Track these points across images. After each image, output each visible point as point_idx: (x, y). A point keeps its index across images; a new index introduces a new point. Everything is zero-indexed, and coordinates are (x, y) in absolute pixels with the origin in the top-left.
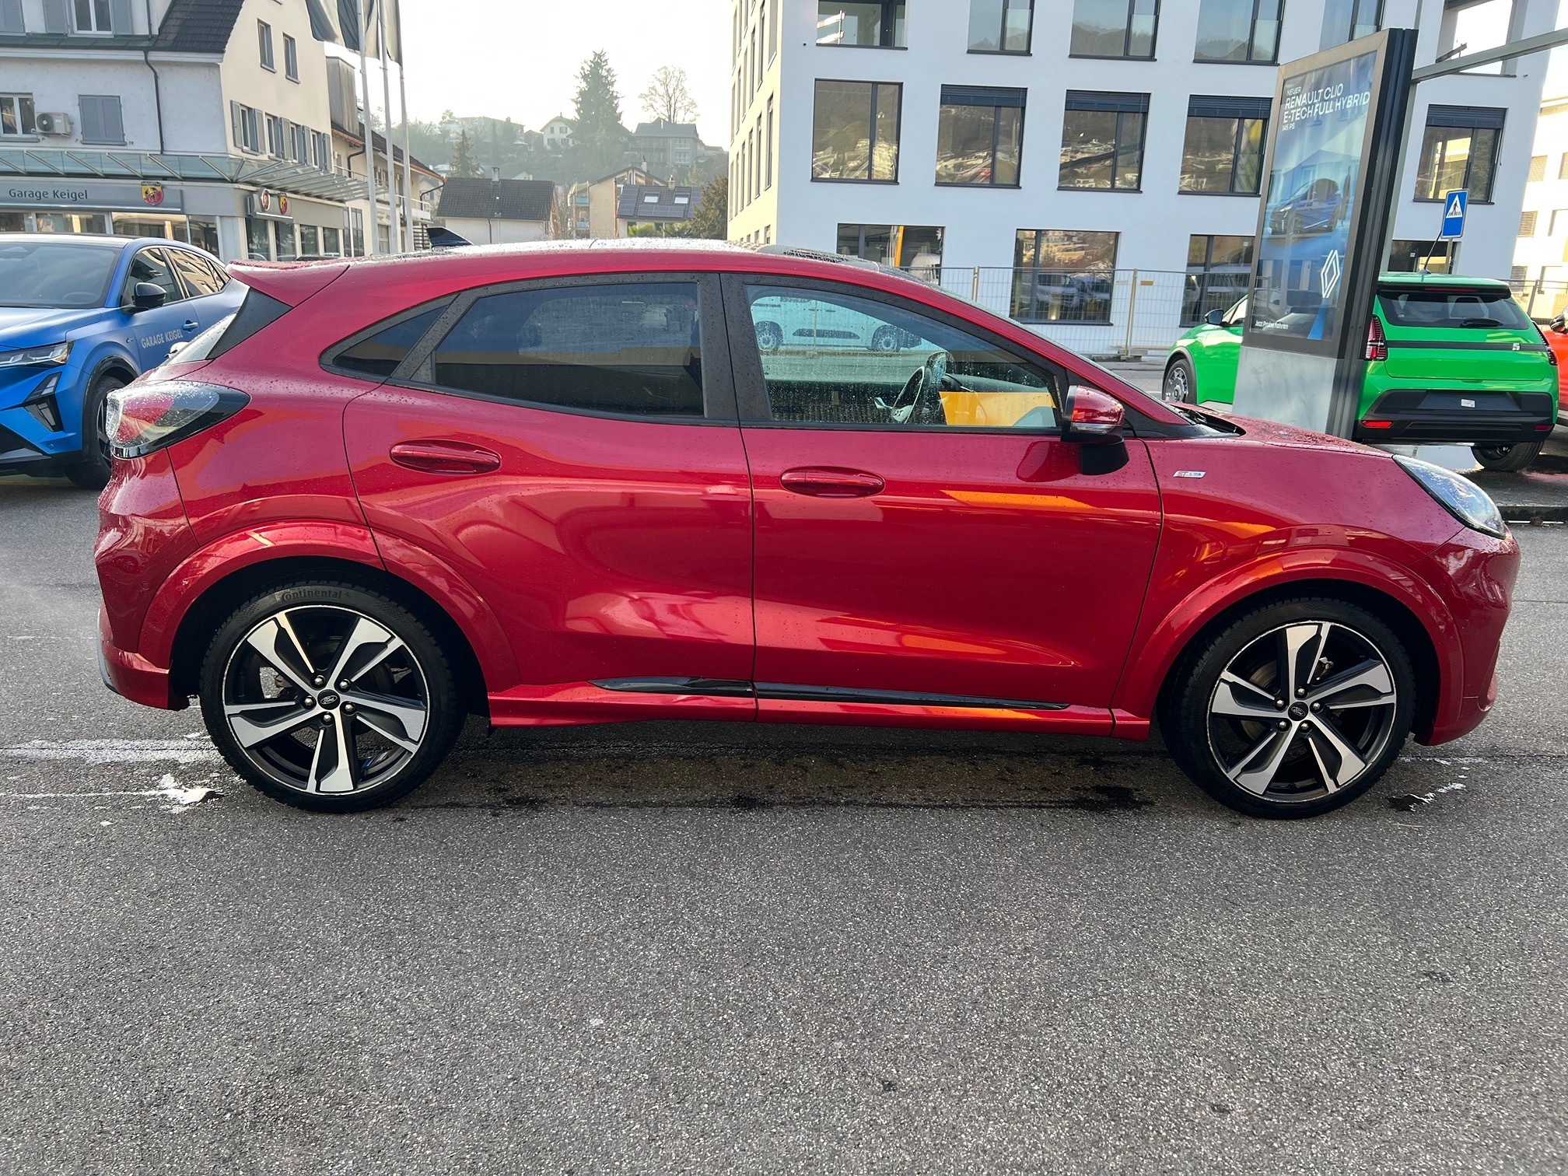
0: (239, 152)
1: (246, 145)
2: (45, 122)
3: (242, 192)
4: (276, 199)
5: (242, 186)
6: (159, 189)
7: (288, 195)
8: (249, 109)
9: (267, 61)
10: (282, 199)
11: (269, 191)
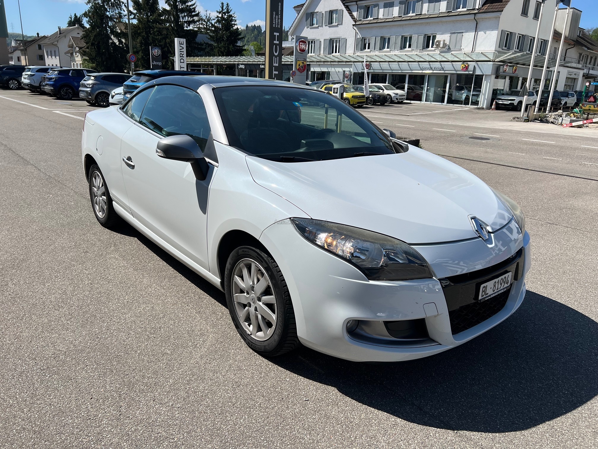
0: (500, 50)
1: (505, 47)
2: (437, 43)
3: (496, 65)
4: (512, 67)
5: (496, 63)
6: (467, 65)
7: (518, 65)
8: (511, 33)
9: (525, 13)
10: (514, 67)
11: (509, 64)
